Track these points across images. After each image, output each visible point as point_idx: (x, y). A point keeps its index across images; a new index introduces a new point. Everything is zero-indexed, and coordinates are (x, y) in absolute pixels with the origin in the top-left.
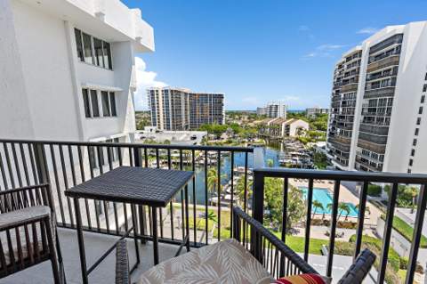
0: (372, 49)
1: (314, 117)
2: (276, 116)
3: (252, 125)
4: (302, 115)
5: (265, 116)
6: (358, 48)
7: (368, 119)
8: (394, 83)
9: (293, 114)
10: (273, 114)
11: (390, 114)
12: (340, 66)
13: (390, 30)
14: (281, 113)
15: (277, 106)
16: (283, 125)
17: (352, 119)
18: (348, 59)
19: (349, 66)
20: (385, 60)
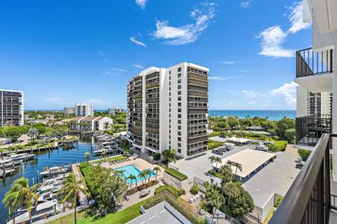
0: (147, 77)
1: (114, 115)
2: (84, 115)
3: (59, 123)
4: (106, 113)
5: (74, 115)
6: (141, 75)
7: (149, 115)
8: (158, 96)
9: (99, 113)
10: (81, 113)
11: (158, 112)
12: (131, 83)
13: (153, 69)
14: (89, 112)
15: (84, 107)
16: (93, 121)
17: (141, 115)
18: (136, 80)
19: (136, 84)
20: (154, 84)
